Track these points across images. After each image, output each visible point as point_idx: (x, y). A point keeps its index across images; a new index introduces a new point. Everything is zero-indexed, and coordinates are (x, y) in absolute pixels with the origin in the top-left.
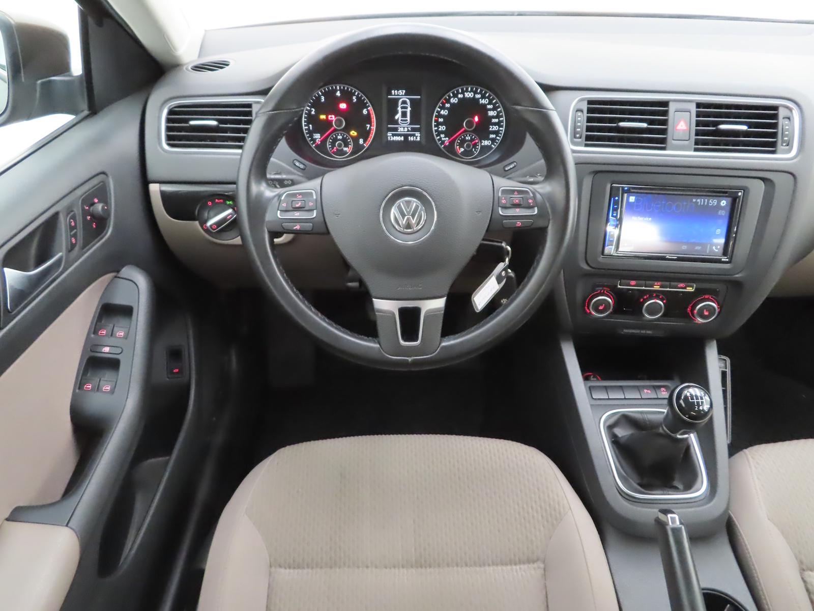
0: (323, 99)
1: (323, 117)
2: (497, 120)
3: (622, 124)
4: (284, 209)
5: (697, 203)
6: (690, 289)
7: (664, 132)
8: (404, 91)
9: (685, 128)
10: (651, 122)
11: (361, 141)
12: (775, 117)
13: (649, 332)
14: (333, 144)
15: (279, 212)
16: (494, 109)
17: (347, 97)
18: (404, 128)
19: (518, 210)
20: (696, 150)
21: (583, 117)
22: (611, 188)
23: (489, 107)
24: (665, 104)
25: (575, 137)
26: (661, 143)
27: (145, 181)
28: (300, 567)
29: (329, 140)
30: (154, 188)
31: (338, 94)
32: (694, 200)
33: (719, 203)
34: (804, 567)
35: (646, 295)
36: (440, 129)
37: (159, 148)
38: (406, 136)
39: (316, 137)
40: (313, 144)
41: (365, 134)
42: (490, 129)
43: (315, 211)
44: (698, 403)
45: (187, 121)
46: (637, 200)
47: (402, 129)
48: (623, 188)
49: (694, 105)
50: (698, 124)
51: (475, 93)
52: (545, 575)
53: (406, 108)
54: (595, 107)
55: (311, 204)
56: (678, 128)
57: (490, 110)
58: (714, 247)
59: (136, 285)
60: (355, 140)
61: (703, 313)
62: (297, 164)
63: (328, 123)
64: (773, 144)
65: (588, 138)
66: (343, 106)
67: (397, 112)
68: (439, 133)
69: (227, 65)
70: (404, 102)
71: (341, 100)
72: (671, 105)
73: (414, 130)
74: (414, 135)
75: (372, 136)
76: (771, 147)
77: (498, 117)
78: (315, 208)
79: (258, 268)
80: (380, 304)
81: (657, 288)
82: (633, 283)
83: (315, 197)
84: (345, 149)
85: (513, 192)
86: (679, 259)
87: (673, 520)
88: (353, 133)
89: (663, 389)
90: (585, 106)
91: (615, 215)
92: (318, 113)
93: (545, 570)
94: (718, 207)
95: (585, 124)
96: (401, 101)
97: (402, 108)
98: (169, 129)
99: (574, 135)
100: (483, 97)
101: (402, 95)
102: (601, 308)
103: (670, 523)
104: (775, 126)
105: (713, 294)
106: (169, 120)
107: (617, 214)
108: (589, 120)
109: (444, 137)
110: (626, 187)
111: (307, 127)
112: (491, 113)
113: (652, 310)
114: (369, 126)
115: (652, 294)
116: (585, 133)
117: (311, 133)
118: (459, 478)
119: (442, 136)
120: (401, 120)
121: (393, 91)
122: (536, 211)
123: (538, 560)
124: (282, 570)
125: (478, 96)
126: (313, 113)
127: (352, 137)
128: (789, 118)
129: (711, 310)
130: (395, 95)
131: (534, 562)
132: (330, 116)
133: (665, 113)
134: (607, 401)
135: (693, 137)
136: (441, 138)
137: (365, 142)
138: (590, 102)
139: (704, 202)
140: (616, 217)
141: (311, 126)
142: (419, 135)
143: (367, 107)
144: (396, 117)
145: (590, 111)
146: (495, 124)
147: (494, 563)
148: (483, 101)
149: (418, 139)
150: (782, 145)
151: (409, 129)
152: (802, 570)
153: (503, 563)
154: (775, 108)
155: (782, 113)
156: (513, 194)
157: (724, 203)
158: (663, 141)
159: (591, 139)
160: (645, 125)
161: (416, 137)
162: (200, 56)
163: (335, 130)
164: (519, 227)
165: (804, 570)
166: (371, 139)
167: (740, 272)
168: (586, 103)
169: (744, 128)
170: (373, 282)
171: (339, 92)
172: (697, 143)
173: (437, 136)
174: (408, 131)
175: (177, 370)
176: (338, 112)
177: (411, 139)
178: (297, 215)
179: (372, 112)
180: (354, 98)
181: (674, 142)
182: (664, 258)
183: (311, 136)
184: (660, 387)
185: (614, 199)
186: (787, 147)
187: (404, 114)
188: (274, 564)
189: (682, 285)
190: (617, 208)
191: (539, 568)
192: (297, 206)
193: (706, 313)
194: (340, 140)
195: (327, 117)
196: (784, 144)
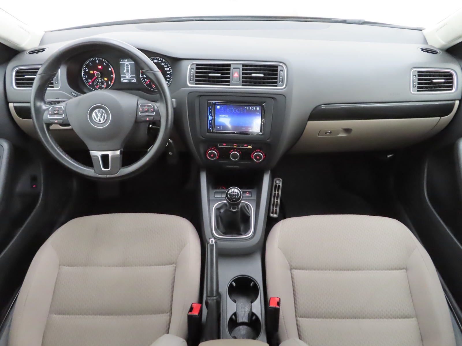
0: (91, 64)
1: (91, 72)
2: (169, 72)
3: (210, 75)
4: (50, 114)
5: (246, 108)
6: (249, 147)
7: (229, 78)
8: (127, 60)
9: (238, 76)
10: (222, 73)
11: (110, 82)
12: (277, 70)
13: (237, 167)
14: (97, 84)
15: (48, 115)
16: (167, 67)
17: (101, 63)
18: (128, 76)
19: (147, 113)
20: (243, 85)
21: (194, 71)
22: (208, 102)
23: (165, 66)
24: (229, 65)
25: (191, 81)
26: (227, 83)
27: (7, 102)
28: (72, 266)
29: (95, 82)
30: (11, 105)
31: (97, 62)
32: (245, 107)
33: (256, 108)
34: (292, 268)
35: (231, 150)
36: (144, 77)
37: (12, 88)
38: (129, 80)
39: (89, 81)
40: (88, 84)
41: (111, 80)
42: (167, 76)
43: (63, 115)
44: (234, 195)
45: (24, 76)
46: (221, 108)
47: (127, 77)
48: (213, 103)
49: (241, 66)
50: (243, 74)
51: (158, 60)
52: (176, 269)
53: (128, 67)
54: (199, 67)
55: (61, 112)
56: (234, 76)
57: (166, 67)
58: (256, 128)
59: (2, 146)
60: (107, 82)
61: (257, 158)
62: (73, 94)
63: (93, 75)
64: (276, 83)
65: (197, 81)
66: (100, 67)
67: (124, 69)
68: (144, 78)
69: (44, 50)
70: (127, 65)
71: (99, 64)
72: (231, 66)
73: (132, 77)
74: (133, 79)
75: (114, 80)
76: (275, 84)
77: (169, 71)
78: (63, 113)
79: (41, 138)
80: (93, 153)
81: (235, 146)
82: (224, 144)
83: (63, 109)
84: (103, 86)
85: (145, 106)
86: (241, 134)
87: (212, 241)
88: (106, 79)
89: (247, 193)
90: (194, 67)
91: (211, 114)
92: (89, 70)
93: (176, 267)
94: (256, 110)
95: (195, 74)
96: (126, 64)
97: (126, 67)
98: (16, 79)
99: (190, 80)
100: (162, 62)
101: (126, 62)
102: (212, 156)
103: (210, 243)
104: (276, 74)
105: (261, 149)
106: (16, 76)
107: (212, 114)
108: (197, 73)
109: (147, 80)
110: (214, 102)
111: (85, 77)
112: (166, 69)
113: (235, 156)
114: (112, 75)
115: (234, 149)
116: (195, 79)
117: (87, 79)
118: (158, 233)
119: (146, 79)
120: (127, 73)
121: (122, 60)
122: (154, 113)
123: (173, 263)
124: (65, 267)
125: (160, 62)
126: (87, 70)
127: (106, 81)
128: (282, 71)
129: (260, 157)
130: (123, 62)
131: (172, 264)
132: (94, 72)
133: (229, 69)
134: (221, 198)
135: (241, 80)
136: (145, 80)
137: (111, 83)
138: (197, 65)
139: (250, 108)
140: (211, 115)
141: (86, 76)
142: (135, 79)
143: (110, 67)
144: (124, 72)
145: (197, 69)
146: (169, 74)
147: (155, 265)
148: (162, 64)
149: (135, 81)
150: (280, 83)
151: (131, 76)
152: (291, 269)
153: (159, 265)
154: (277, 66)
155: (279, 68)
156: (145, 107)
157: (258, 108)
158: (229, 82)
159: (198, 82)
160: (220, 75)
161: (134, 80)
162: (40, 44)
163: (97, 78)
164: (148, 120)
165: (292, 269)
166: (113, 82)
167: (268, 139)
168: (195, 65)
169: (262, 75)
170: (89, 144)
171: (97, 61)
172: (243, 82)
173: (143, 79)
174: (130, 77)
175: (35, 186)
176: (98, 70)
177: (132, 81)
178: (56, 116)
179: (113, 69)
180: (104, 63)
181: (233, 82)
182: (234, 133)
183: (87, 80)
184: (246, 192)
185: (210, 108)
186: (282, 84)
187: (128, 70)
188: (62, 264)
189: (246, 145)
190: (211, 111)
191: (173, 266)
192: (56, 113)
193: (258, 158)
194: (100, 82)
195: (93, 72)
196: (281, 82)
